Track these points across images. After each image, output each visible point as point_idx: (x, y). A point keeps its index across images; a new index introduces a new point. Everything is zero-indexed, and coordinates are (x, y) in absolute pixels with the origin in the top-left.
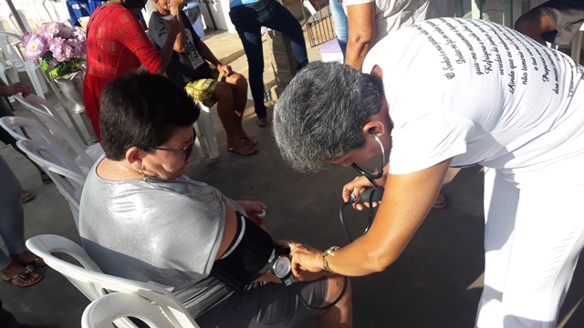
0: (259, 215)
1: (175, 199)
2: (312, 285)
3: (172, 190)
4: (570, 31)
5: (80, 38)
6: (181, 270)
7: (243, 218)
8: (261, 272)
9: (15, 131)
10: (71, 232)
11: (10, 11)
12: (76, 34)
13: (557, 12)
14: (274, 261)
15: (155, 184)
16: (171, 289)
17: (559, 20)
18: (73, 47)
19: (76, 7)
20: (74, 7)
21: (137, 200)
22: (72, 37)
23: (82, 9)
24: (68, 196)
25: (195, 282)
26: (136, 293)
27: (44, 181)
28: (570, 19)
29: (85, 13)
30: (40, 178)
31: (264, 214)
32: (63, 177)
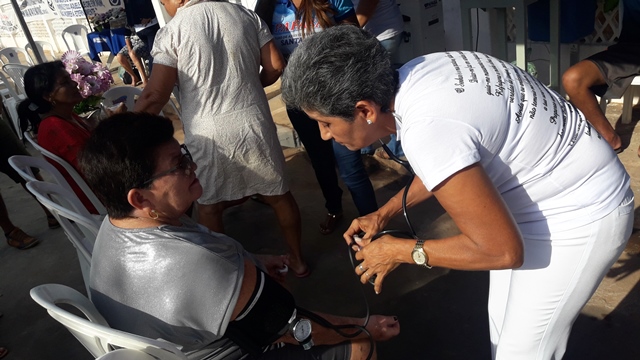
0: (282, 271)
1: (191, 250)
2: (334, 349)
3: (189, 240)
4: (620, 85)
5: (100, 74)
6: (195, 327)
7: (263, 274)
8: (280, 333)
9: (24, 171)
10: (77, 282)
11: (26, 42)
12: (95, 70)
13: (608, 65)
14: (295, 322)
15: (171, 233)
16: (180, 348)
17: (610, 73)
18: (92, 84)
19: (97, 40)
20: (94, 40)
21: (149, 249)
22: (92, 73)
23: (103, 43)
24: (76, 243)
25: (208, 343)
26: (144, 350)
27: (50, 225)
28: (621, 73)
29: (105, 48)
30: (47, 223)
31: (286, 270)
32: (72, 222)
